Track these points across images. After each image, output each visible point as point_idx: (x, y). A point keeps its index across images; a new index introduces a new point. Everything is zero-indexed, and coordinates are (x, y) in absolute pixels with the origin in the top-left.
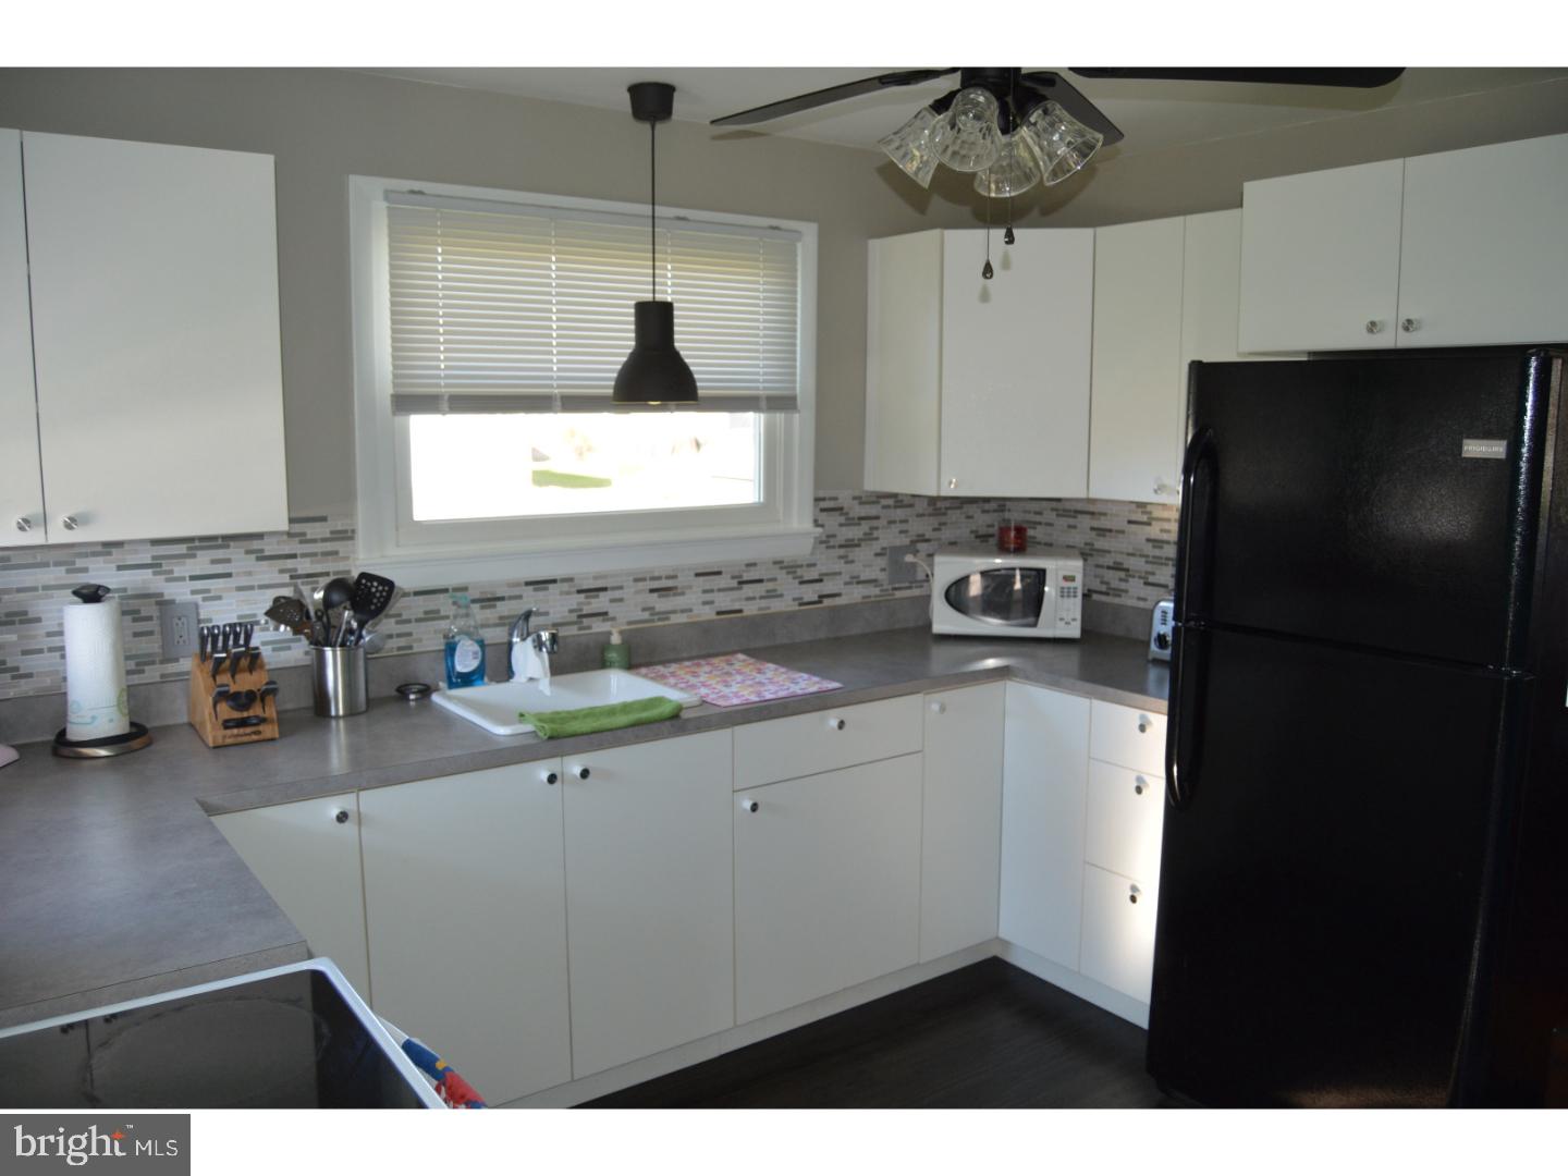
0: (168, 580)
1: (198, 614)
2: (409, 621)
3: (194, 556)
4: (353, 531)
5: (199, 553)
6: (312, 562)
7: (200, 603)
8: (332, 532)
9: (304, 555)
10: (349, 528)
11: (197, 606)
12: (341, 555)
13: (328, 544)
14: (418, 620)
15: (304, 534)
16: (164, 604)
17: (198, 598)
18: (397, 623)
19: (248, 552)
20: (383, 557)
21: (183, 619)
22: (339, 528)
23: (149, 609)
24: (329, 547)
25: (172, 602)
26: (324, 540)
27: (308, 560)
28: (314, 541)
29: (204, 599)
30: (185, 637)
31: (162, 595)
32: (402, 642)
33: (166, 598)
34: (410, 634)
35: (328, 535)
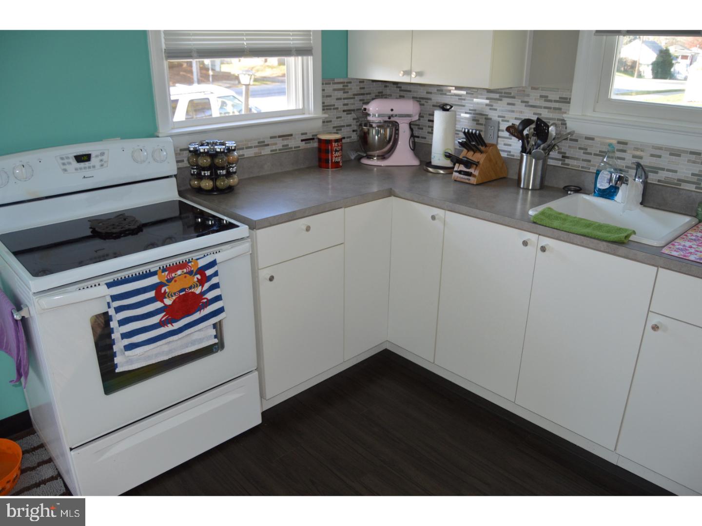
0: (490, 109)
1: (499, 127)
2: (590, 154)
3: (501, 100)
4: (570, 99)
5: (503, 99)
6: (548, 112)
7: (500, 121)
8: (560, 98)
9: (545, 108)
10: (569, 97)
11: (499, 123)
12: (563, 111)
13: (558, 104)
14: (595, 155)
15: (547, 97)
16: (488, 119)
17: (500, 119)
18: (584, 153)
19: (522, 102)
20: (583, 115)
21: (493, 128)
22: (564, 96)
23: (482, 121)
24: (557, 105)
25: (491, 119)
26: (556, 101)
27: (547, 110)
28: (551, 101)
29: (503, 121)
30: (492, 136)
31: (487, 115)
32: (585, 164)
33: (489, 117)
34: (589, 161)
35: (558, 99)
